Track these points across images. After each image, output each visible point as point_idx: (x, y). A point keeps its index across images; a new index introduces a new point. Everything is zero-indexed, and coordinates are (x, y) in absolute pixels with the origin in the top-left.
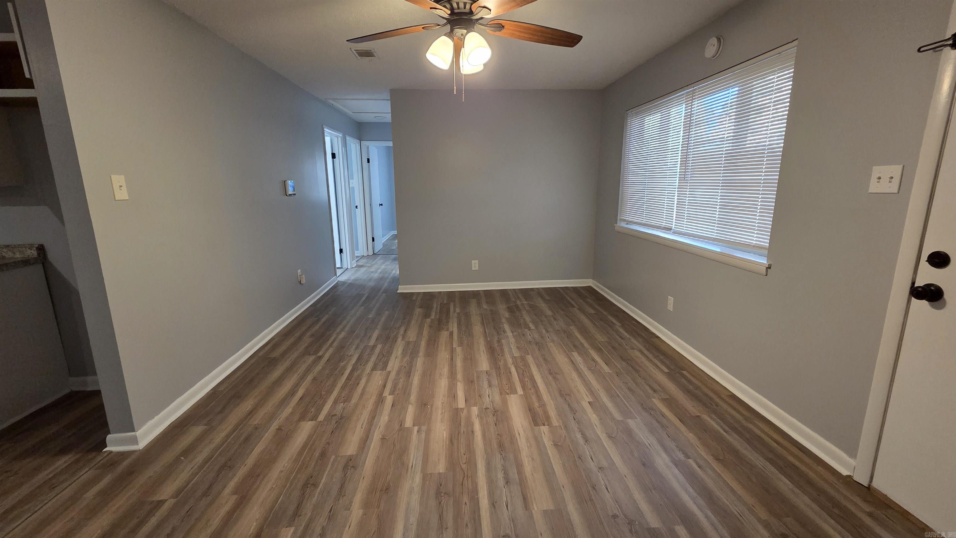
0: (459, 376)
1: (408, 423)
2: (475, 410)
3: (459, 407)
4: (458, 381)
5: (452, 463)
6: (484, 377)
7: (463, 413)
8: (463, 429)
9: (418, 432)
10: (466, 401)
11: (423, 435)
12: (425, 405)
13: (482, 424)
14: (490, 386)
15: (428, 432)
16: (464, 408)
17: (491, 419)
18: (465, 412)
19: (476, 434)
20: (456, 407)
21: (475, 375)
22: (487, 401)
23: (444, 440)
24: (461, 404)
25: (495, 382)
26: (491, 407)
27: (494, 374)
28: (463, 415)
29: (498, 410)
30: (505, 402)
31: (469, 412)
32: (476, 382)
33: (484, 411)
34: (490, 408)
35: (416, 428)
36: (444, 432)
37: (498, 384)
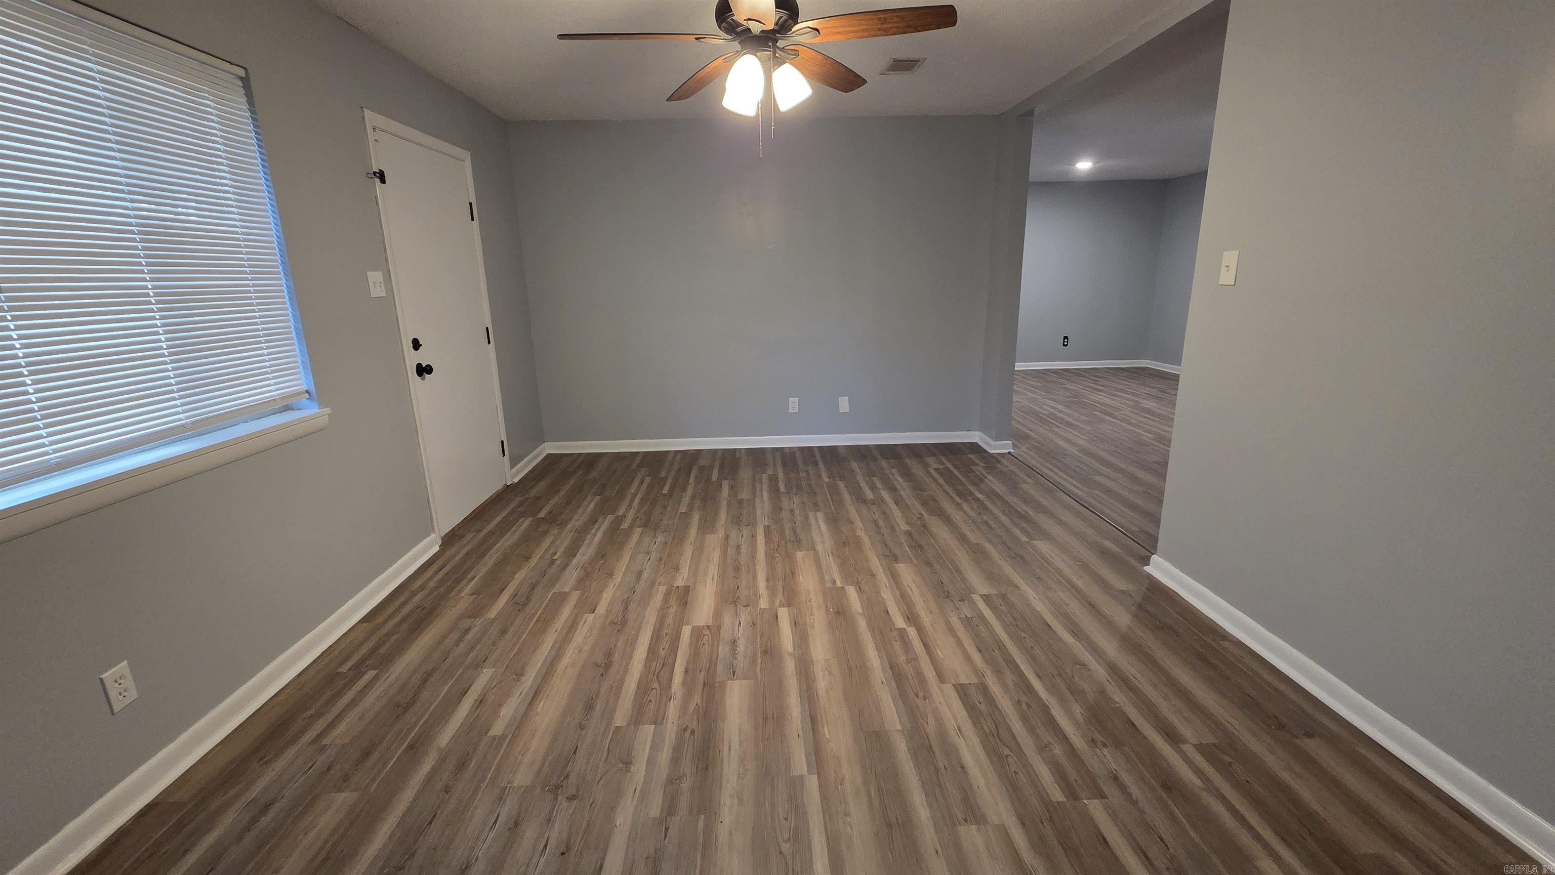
0: (790, 666)
1: (851, 591)
2: (763, 604)
3: (787, 608)
4: (791, 654)
5: (790, 558)
6: (741, 663)
7: (781, 601)
8: (780, 584)
9: (835, 581)
10: (777, 618)
11: (827, 578)
12: (838, 613)
13: (756, 588)
14: (734, 642)
15: (822, 581)
16: (779, 607)
17: (743, 593)
18: (777, 603)
19: (764, 578)
20: (790, 608)
21: (758, 669)
22: (744, 618)
23: (801, 573)
24: (784, 614)
25: (723, 651)
26: (740, 608)
27: (720, 668)
28: (780, 598)
29: (732, 604)
30: (718, 614)
31: (772, 602)
32: (759, 651)
33: (752, 602)
34: (742, 607)
35: (839, 584)
36: (802, 580)
37: (718, 646)
